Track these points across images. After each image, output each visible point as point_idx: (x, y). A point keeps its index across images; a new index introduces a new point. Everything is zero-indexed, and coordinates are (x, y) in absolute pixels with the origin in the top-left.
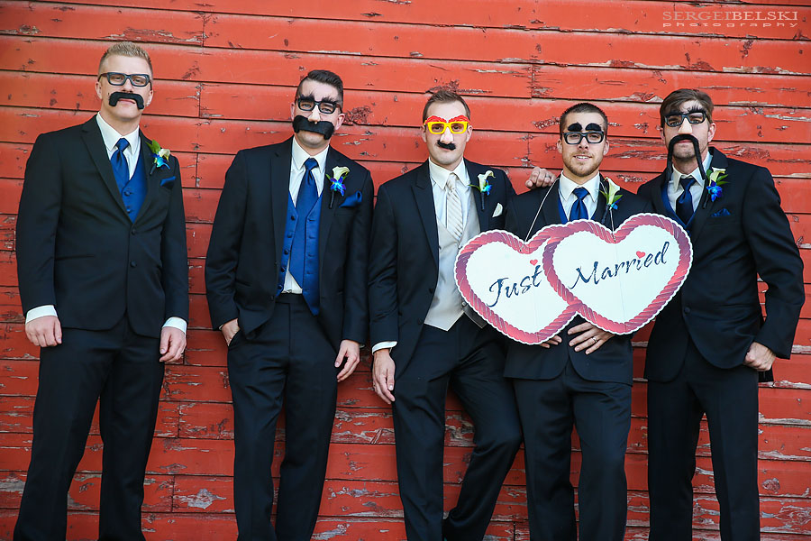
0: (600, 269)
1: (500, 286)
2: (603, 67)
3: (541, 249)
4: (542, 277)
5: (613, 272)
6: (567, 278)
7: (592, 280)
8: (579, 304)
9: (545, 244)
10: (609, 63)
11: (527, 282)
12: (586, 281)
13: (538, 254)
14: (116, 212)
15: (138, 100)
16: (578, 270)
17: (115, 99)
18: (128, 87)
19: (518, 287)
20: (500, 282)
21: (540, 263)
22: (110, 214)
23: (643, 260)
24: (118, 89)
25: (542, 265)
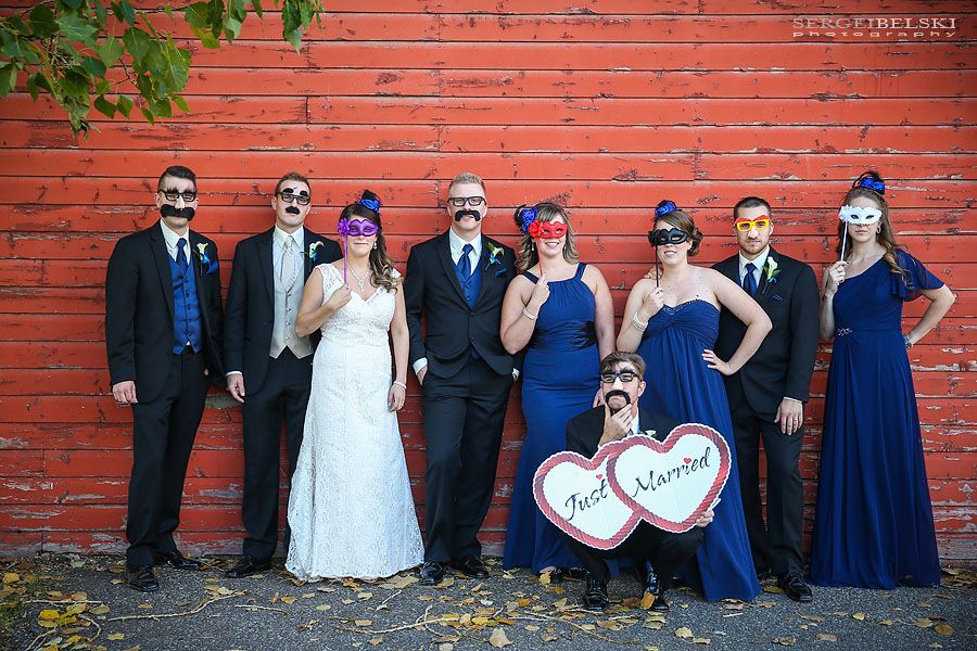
0: (655, 477)
1: (574, 501)
2: (751, 153)
3: (604, 464)
4: (608, 489)
5: (667, 478)
6: (629, 488)
7: (650, 487)
8: (643, 510)
9: (606, 460)
10: (755, 150)
11: (596, 495)
12: (645, 489)
13: (602, 469)
14: (458, 301)
15: (476, 215)
16: (637, 479)
17: (459, 215)
18: (467, 207)
19: (589, 500)
20: (573, 497)
21: (605, 477)
22: (453, 302)
23: (690, 465)
24: (461, 209)
25: (606, 478)
